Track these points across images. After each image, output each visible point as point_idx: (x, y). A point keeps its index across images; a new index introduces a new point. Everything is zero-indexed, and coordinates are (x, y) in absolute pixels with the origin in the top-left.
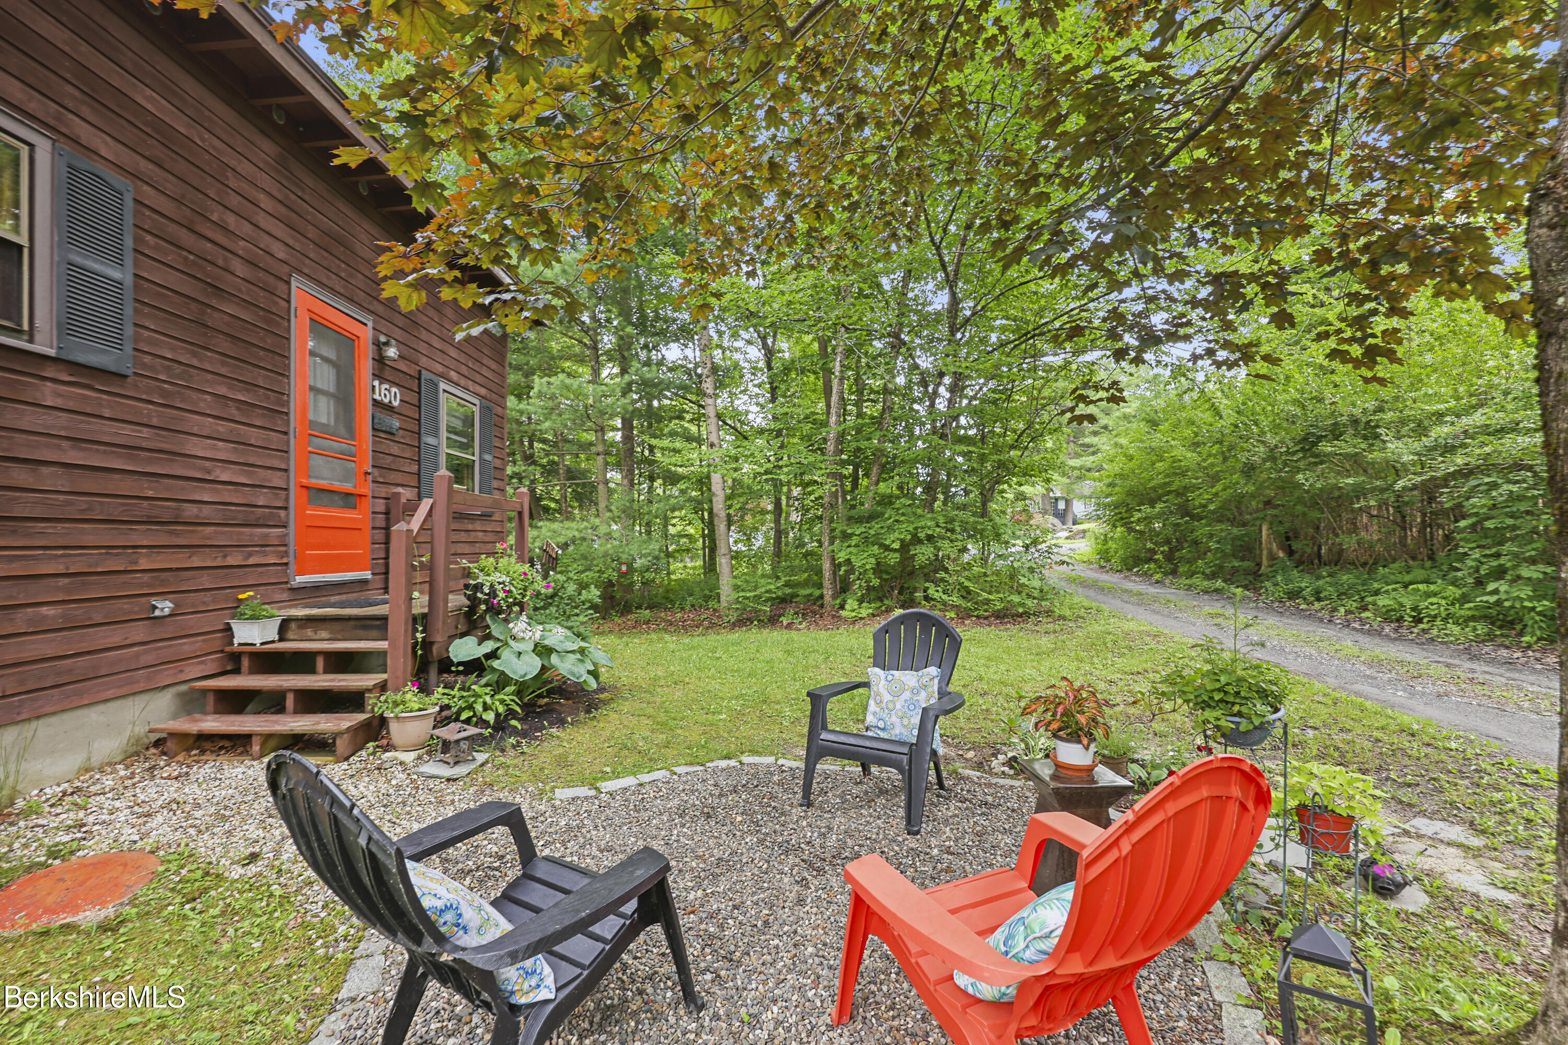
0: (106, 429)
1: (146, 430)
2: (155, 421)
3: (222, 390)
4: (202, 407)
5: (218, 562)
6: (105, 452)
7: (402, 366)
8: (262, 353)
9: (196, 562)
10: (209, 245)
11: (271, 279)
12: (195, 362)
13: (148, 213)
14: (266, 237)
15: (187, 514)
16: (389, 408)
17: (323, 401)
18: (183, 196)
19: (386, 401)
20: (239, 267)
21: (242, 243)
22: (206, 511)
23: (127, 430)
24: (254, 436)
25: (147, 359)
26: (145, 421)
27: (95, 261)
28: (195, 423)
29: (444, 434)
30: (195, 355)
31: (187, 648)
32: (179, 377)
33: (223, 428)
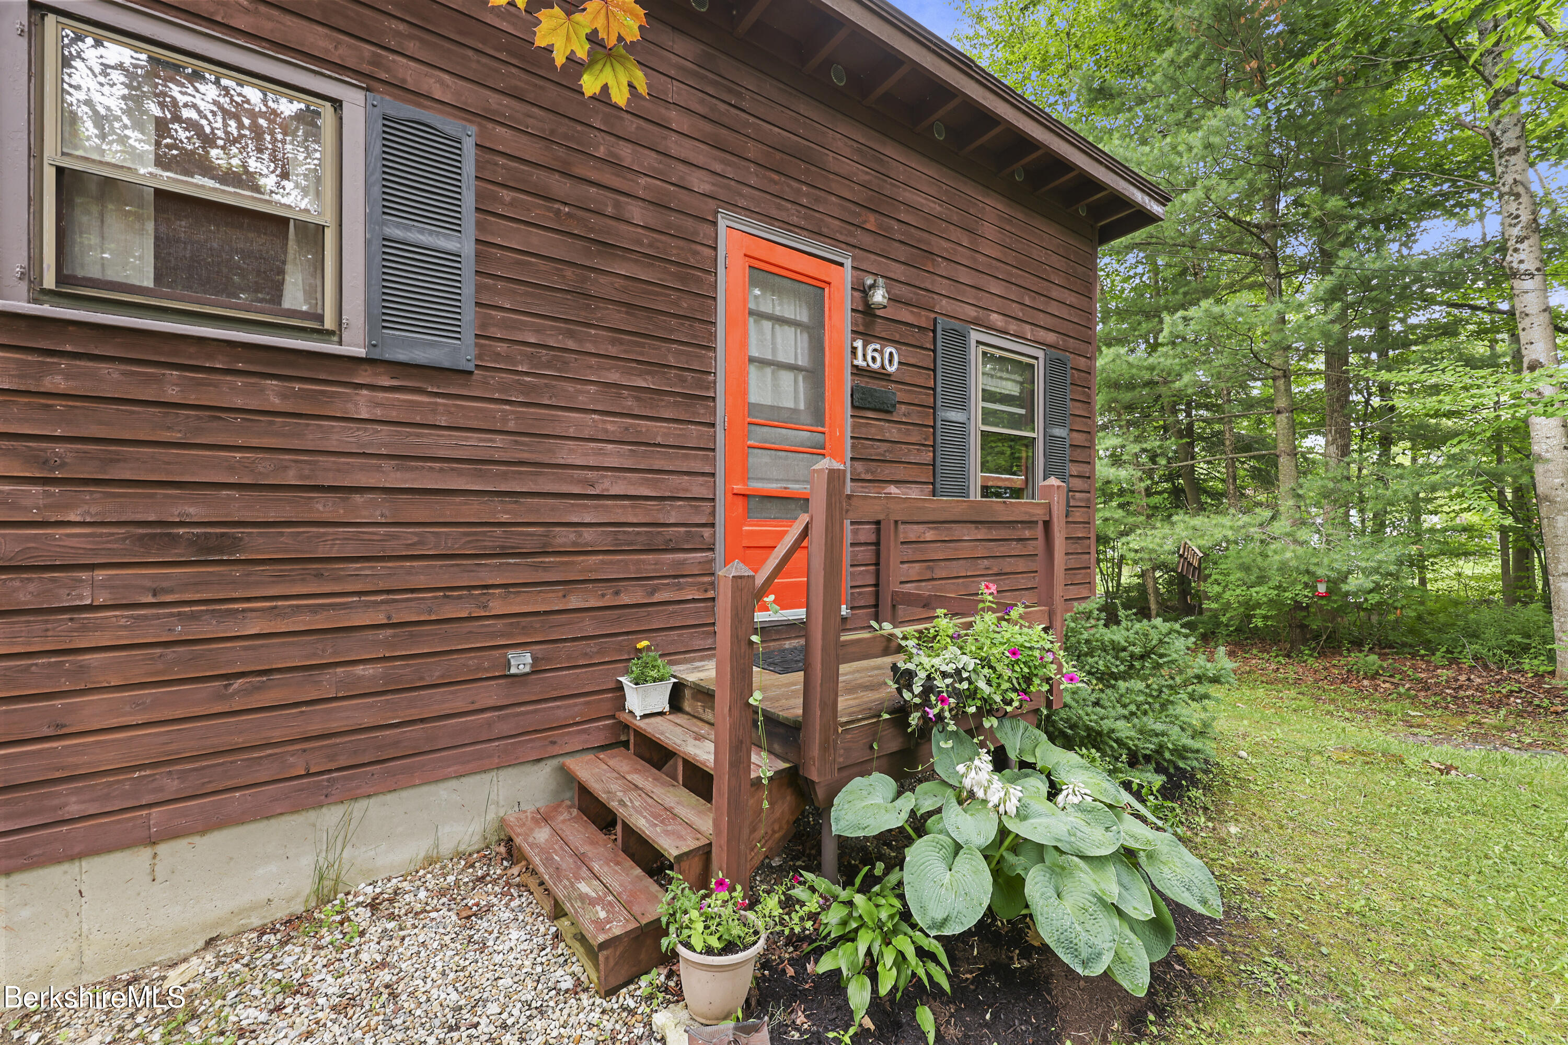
0: (442, 441)
1: (498, 437)
2: (511, 426)
3: (613, 377)
4: (582, 401)
5: (608, 601)
6: (441, 470)
7: (905, 315)
8: (673, 322)
9: (575, 602)
10: (593, 190)
11: (689, 223)
12: (571, 344)
13: (501, 161)
14: (681, 167)
15: (559, 540)
16: (882, 375)
17: (787, 377)
18: (552, 132)
19: (876, 366)
20: (637, 213)
21: (643, 181)
22: (588, 535)
23: (473, 439)
24: (660, 432)
25: (501, 348)
26: (499, 426)
27: (421, 231)
28: (572, 423)
29: (977, 405)
30: (571, 334)
31: (560, 713)
32: (548, 365)
33: (612, 426)
